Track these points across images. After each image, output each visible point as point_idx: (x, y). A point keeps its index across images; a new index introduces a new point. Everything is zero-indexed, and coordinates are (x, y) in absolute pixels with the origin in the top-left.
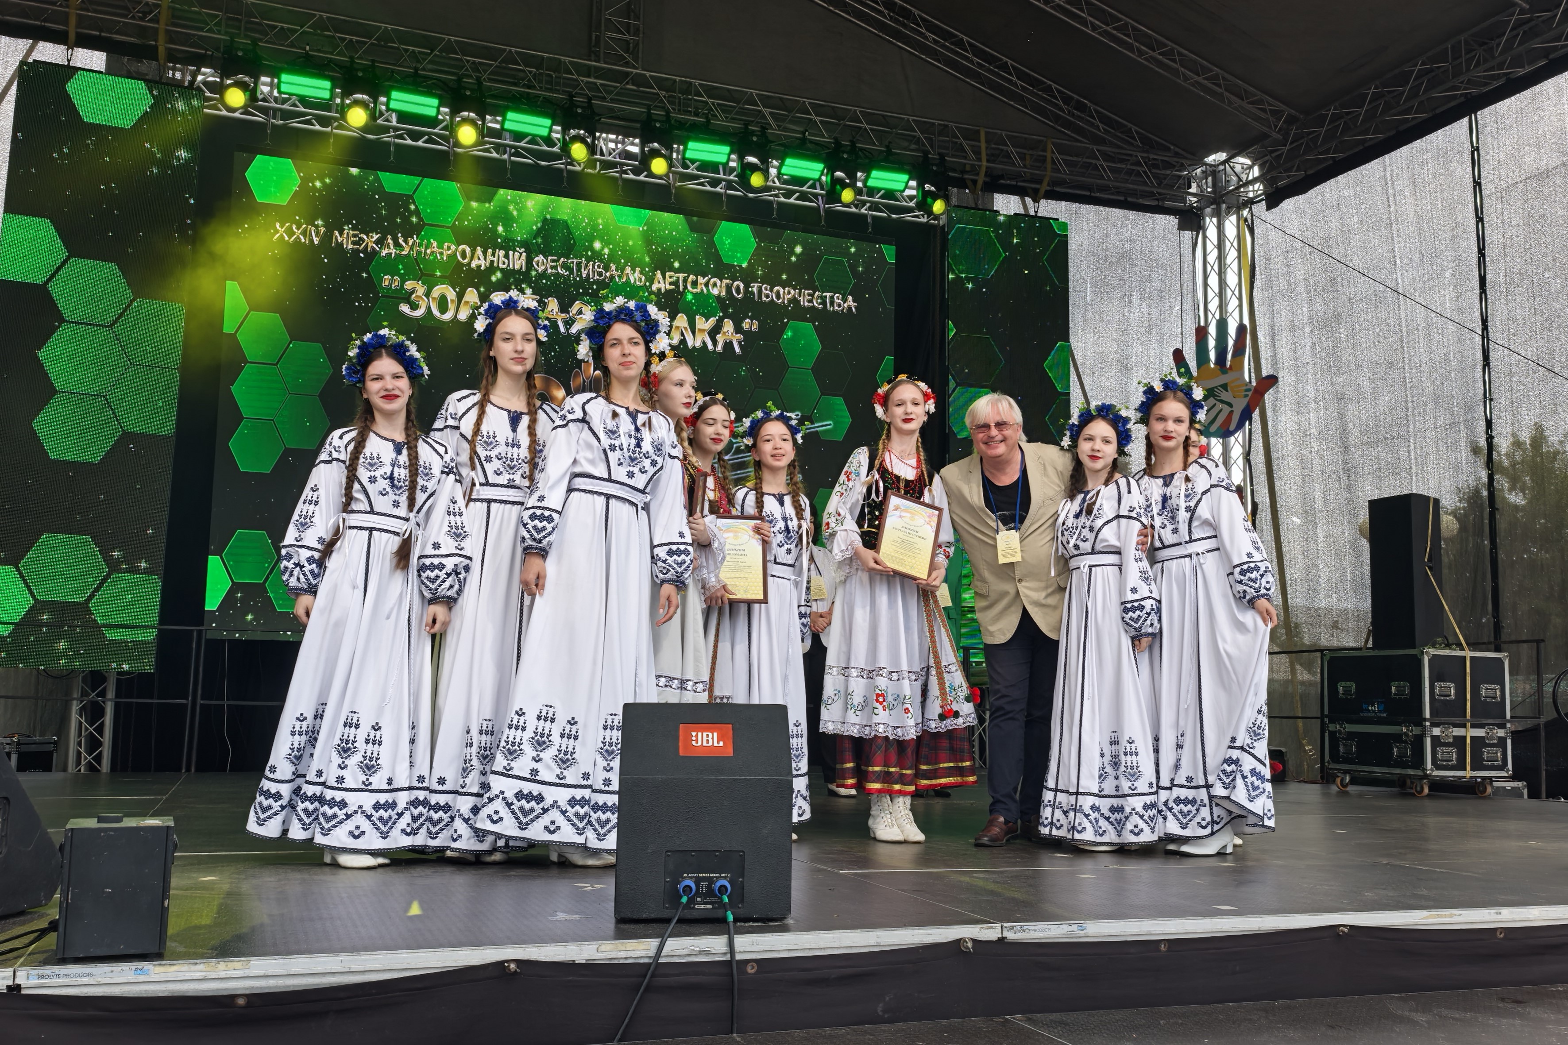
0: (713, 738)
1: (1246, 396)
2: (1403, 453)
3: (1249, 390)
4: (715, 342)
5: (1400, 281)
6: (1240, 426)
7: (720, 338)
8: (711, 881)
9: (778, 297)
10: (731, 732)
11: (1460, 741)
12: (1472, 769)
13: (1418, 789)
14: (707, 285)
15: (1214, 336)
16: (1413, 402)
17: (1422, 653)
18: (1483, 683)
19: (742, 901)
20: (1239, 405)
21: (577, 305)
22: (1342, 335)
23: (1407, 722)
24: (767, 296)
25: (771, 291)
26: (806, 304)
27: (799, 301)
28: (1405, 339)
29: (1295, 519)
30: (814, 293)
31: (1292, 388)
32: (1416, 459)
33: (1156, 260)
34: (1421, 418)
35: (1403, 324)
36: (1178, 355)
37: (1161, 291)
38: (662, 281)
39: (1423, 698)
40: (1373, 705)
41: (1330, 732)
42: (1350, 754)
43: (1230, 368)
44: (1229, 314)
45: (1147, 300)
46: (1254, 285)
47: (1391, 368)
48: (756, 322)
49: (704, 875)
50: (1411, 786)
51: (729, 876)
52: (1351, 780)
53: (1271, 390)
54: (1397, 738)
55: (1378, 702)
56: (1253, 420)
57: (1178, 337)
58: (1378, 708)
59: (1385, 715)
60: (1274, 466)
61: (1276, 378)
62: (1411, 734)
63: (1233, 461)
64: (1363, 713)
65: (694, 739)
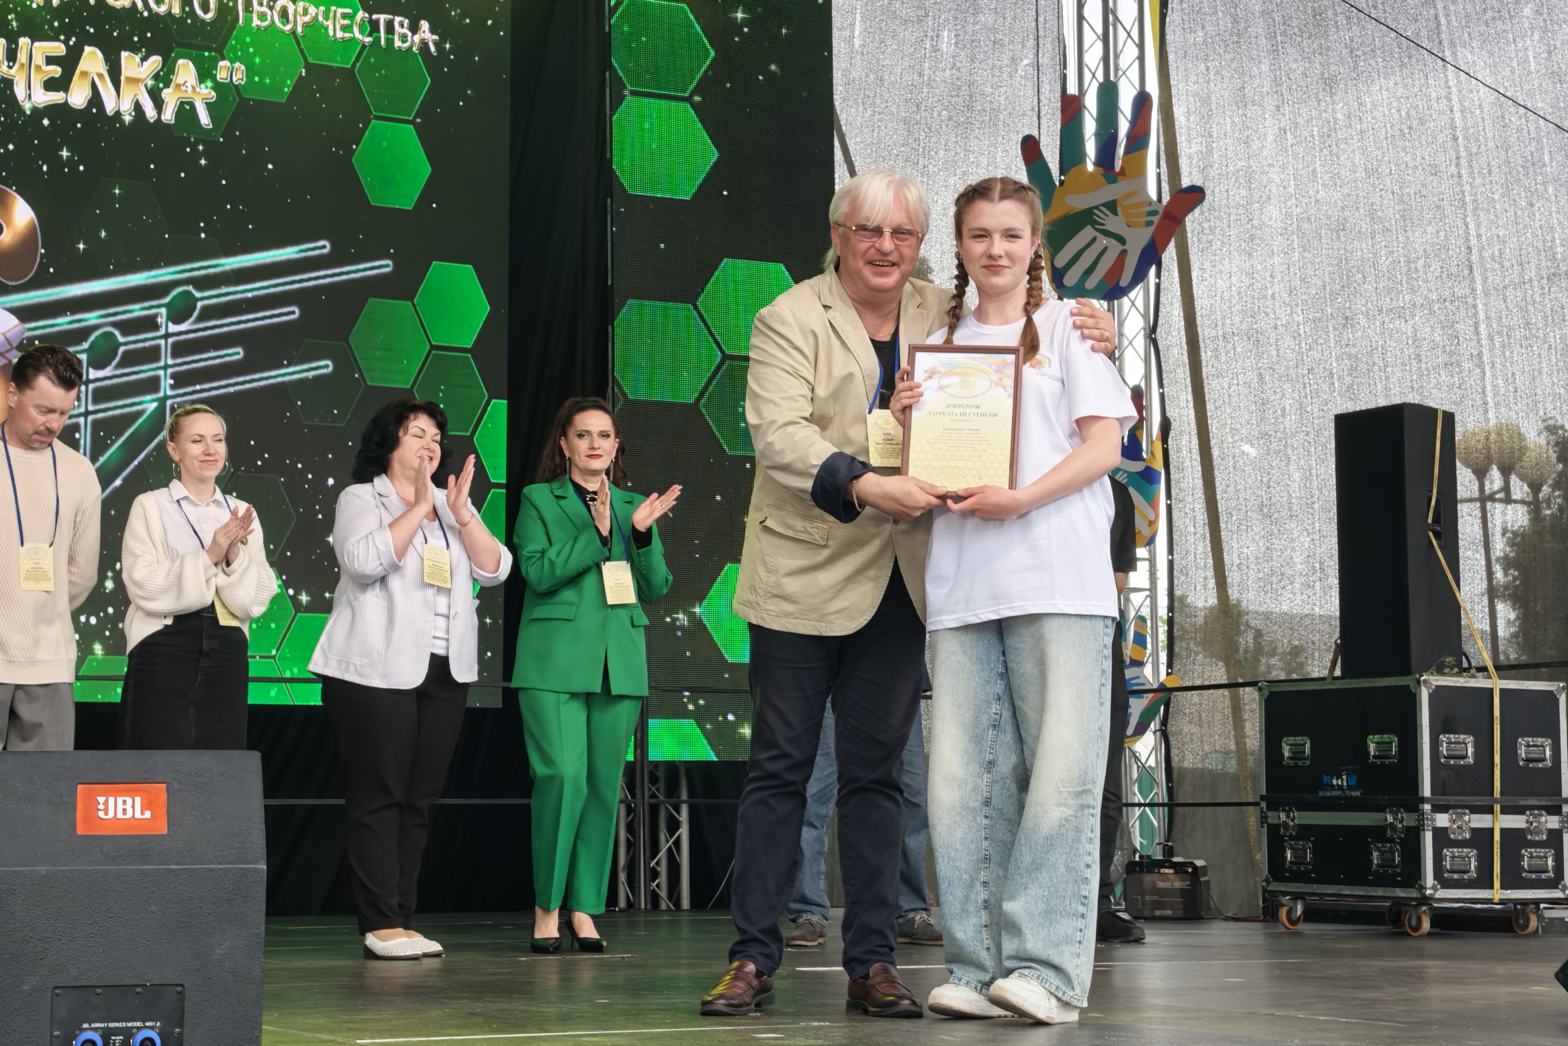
0: (133, 807)
1: (1149, 224)
2: (1464, 327)
3: (1155, 213)
4: (159, 104)
5: (1443, 21)
6: (1139, 276)
7: (169, 95)
8: (129, 1033)
9: (284, 18)
10: (165, 796)
11: (1482, 838)
12: (1504, 887)
13: (1414, 922)
15: (1087, 115)
16: (1479, 236)
17: (1418, 682)
18: (1523, 736)
20: (1138, 240)
22: (1339, 116)
23: (1394, 805)
26: (340, 34)
27: (326, 28)
28: (1458, 122)
29: (1247, 448)
31: (1241, 211)
32: (1491, 338)
34: (1497, 266)
35: (1454, 97)
36: (1031, 146)
37: (994, 30)
39: (1419, 761)
40: (1339, 777)
41: (1269, 826)
42: (1303, 864)
43: (1123, 171)
44: (1120, 73)
45: (968, 46)
46: (1168, 20)
47: (1436, 174)
48: (243, 67)
49: (117, 1025)
50: (1402, 917)
51: (158, 1024)
52: (1305, 912)
53: (1197, 211)
54: (1379, 833)
55: (1347, 770)
56: (1164, 265)
57: (1029, 113)
58: (1347, 782)
59: (1359, 794)
60: (1206, 352)
61: (1208, 192)
62: (1400, 826)
63: (1126, 342)
64: (1323, 789)
65: (101, 807)
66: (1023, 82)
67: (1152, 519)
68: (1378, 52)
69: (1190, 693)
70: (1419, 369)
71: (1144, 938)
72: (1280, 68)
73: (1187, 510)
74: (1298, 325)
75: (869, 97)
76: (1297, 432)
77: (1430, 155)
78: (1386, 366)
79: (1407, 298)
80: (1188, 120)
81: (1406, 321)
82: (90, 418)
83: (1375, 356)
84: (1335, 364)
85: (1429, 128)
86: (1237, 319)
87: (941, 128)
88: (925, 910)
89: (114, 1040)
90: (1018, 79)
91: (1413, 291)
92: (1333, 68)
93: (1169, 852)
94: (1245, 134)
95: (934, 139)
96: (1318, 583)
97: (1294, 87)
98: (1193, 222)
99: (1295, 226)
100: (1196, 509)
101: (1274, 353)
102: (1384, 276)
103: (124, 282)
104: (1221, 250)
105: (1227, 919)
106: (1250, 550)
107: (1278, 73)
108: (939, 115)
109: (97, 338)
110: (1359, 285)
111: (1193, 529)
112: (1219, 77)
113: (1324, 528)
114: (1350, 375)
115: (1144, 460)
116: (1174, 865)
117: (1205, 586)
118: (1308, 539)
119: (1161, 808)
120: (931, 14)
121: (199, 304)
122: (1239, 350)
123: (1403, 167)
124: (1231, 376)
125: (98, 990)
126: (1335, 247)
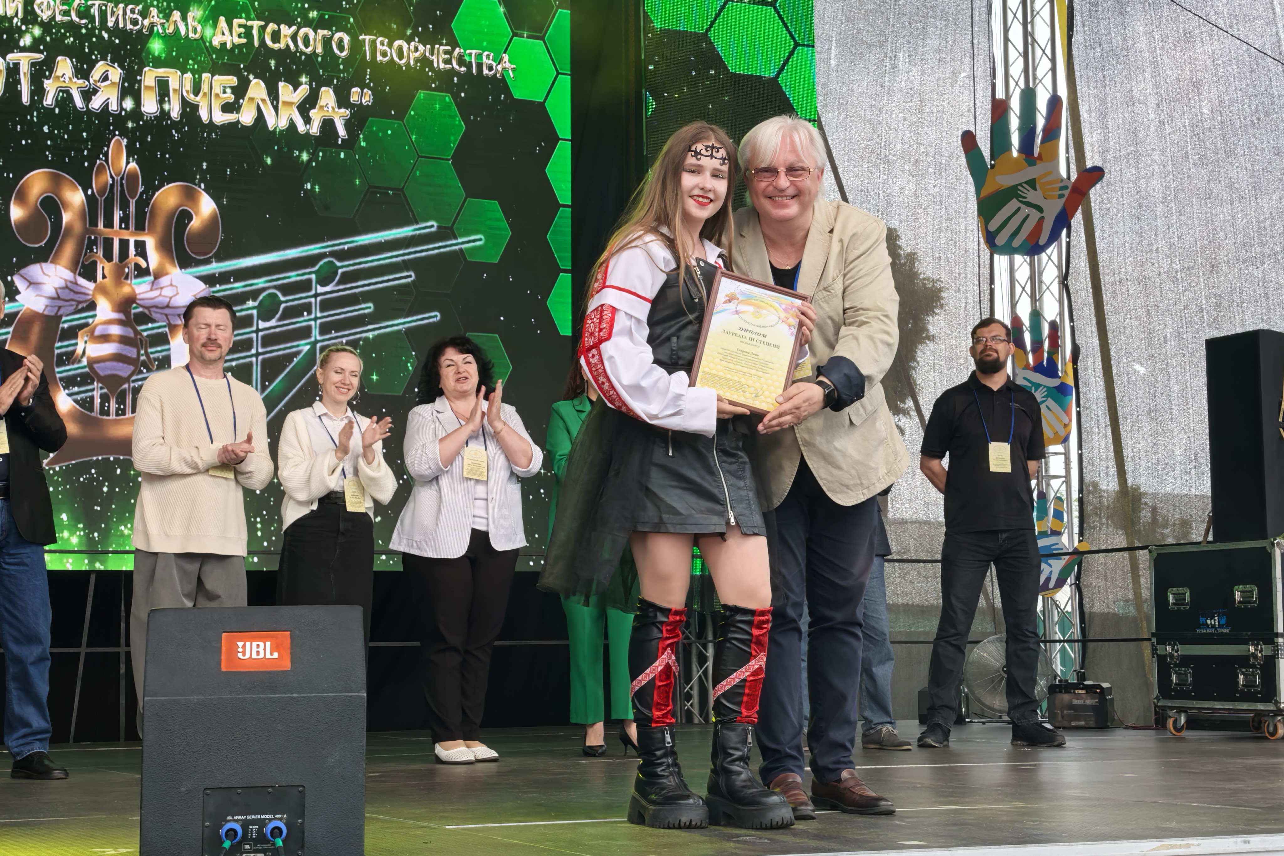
0: (265, 649)
1: (1061, 196)
3: (1065, 188)
4: (307, 120)
6: (1054, 236)
7: (316, 115)
8: (262, 823)
9: (400, 54)
10: (289, 641)
13: (1271, 729)
14: (294, 37)
15: (1012, 113)
17: (1273, 544)
19: (302, 847)
20: (1052, 209)
21: (100, 68)
22: (1205, 111)
23: (1255, 640)
24: (384, 54)
25: (390, 45)
26: (442, 66)
27: (432, 62)
29: (1137, 367)
30: (453, 50)
31: (1131, 185)
33: (933, 7)
36: (968, 139)
37: (939, 51)
38: (227, 32)
39: (1274, 606)
40: (1212, 618)
41: (1159, 656)
42: (1185, 685)
43: (1040, 157)
44: (1038, 81)
45: (919, 63)
46: (1073, 40)
47: (1278, 155)
48: (370, 92)
49: (254, 817)
50: (1262, 725)
51: (285, 816)
52: (1186, 722)
53: (1098, 186)
54: (1243, 661)
55: (1219, 613)
56: (1073, 228)
57: (967, 114)
58: (1219, 622)
59: (1228, 631)
60: (1106, 294)
61: (1106, 171)
62: (1260, 655)
63: (1044, 288)
64: (1200, 628)
65: (240, 650)
66: (961, 91)
67: (1067, 422)
68: (1234, 61)
69: (1097, 555)
70: (1267, 304)
71: (1065, 744)
72: (1159, 75)
73: (1093, 415)
74: (1177, 272)
75: (842, 104)
76: (1175, 355)
77: (1273, 140)
78: (1242, 303)
79: (1258, 250)
80: (1090, 116)
81: (1257, 268)
82: (260, 358)
83: (1235, 295)
84: (1204, 302)
85: (1273, 119)
86: (1130, 268)
87: (898, 126)
88: (890, 723)
89: (252, 829)
90: (958, 88)
91: (1262, 245)
92: (1199, 74)
93: (1082, 677)
94: (1134, 125)
95: (893, 136)
96: (1193, 470)
97: (1170, 89)
98: (1095, 194)
99: (1172, 196)
100: (1100, 414)
101: (1159, 294)
102: (1240, 233)
103: (284, 255)
104: (1117, 216)
105: (1127, 728)
106: (1141, 446)
107: (1158, 78)
108: (897, 116)
109: (264, 297)
110: (1222, 240)
111: (1097, 430)
112: (1112, 83)
113: (1197, 428)
114: (1215, 310)
115: (1060, 377)
116: (1087, 688)
117: (1107, 474)
118: (1185, 437)
119: (1076, 644)
120: (890, 39)
121: (340, 271)
122: (1131, 292)
123: (1253, 149)
124: (1125, 312)
125: (239, 791)
126: (1204, 212)
